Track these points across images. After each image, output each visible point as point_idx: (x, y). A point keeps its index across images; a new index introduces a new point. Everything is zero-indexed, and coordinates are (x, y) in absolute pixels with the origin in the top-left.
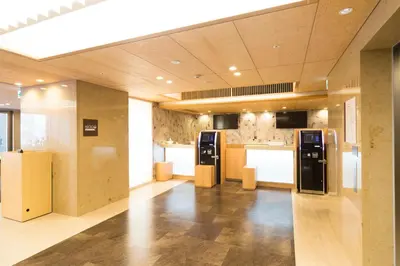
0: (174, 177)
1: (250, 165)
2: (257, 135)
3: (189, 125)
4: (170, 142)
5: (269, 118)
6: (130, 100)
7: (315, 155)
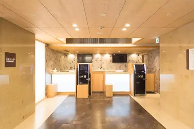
0: (58, 94)
1: (107, 83)
2: (103, 66)
3: (62, 60)
4: (55, 71)
5: (108, 57)
6: (36, 42)
7: (142, 76)
